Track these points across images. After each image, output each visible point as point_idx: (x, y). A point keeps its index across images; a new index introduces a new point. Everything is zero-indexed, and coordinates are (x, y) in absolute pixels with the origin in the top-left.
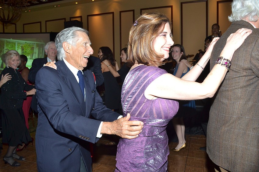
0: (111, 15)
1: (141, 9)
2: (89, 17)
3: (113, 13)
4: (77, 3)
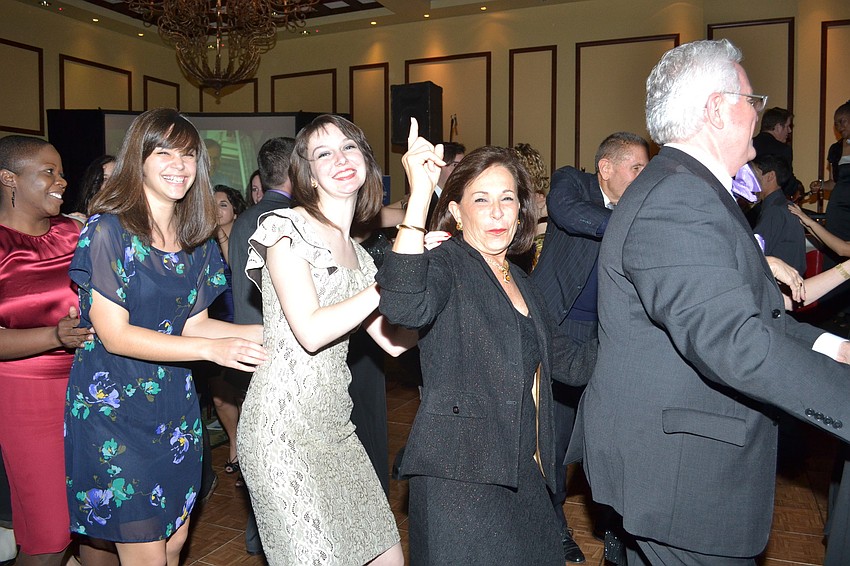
0: (483, 61)
2: (412, 68)
3: (488, 55)
4: (373, 23)
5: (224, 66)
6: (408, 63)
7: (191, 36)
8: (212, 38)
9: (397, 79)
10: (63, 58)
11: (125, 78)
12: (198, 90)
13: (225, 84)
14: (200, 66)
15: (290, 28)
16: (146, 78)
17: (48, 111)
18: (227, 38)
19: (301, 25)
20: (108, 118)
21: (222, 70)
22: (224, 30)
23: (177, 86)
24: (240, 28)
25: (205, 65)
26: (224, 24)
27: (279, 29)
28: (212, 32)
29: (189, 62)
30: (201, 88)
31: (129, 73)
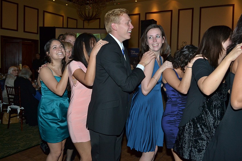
0: (170, 13)
1: (200, 7)
2: (147, 15)
3: (171, 11)
4: (136, 1)
5: (91, 14)
6: (146, 13)
7: (81, 5)
8: (87, 6)
9: (143, 19)
10: (44, 12)
11: (62, 18)
12: (83, 21)
13: (91, 19)
14: (84, 14)
15: (111, 3)
16: (68, 18)
17: (40, 27)
18: (92, 6)
19: (114, 2)
20: (57, 30)
21: (90, 15)
22: (91, 4)
23: (77, 20)
24: (96, 3)
25: (85, 14)
26: (91, 2)
27: (107, 3)
28: (87, 4)
29: (80, 13)
30: (84, 21)
31: (63, 16)
